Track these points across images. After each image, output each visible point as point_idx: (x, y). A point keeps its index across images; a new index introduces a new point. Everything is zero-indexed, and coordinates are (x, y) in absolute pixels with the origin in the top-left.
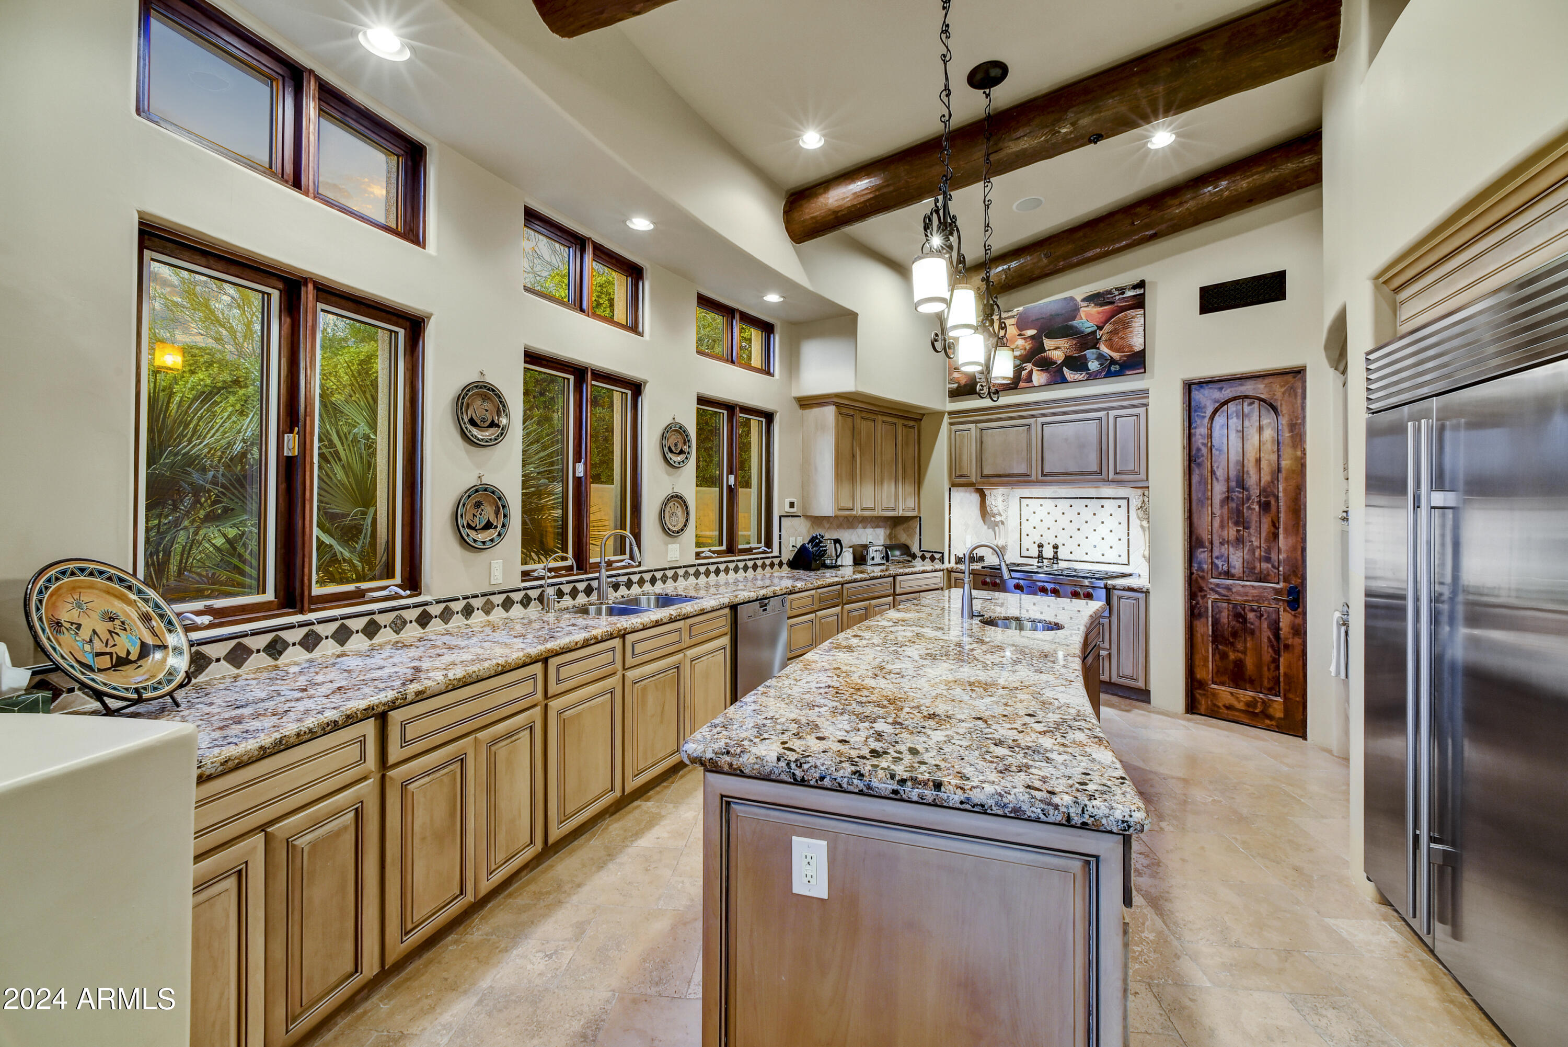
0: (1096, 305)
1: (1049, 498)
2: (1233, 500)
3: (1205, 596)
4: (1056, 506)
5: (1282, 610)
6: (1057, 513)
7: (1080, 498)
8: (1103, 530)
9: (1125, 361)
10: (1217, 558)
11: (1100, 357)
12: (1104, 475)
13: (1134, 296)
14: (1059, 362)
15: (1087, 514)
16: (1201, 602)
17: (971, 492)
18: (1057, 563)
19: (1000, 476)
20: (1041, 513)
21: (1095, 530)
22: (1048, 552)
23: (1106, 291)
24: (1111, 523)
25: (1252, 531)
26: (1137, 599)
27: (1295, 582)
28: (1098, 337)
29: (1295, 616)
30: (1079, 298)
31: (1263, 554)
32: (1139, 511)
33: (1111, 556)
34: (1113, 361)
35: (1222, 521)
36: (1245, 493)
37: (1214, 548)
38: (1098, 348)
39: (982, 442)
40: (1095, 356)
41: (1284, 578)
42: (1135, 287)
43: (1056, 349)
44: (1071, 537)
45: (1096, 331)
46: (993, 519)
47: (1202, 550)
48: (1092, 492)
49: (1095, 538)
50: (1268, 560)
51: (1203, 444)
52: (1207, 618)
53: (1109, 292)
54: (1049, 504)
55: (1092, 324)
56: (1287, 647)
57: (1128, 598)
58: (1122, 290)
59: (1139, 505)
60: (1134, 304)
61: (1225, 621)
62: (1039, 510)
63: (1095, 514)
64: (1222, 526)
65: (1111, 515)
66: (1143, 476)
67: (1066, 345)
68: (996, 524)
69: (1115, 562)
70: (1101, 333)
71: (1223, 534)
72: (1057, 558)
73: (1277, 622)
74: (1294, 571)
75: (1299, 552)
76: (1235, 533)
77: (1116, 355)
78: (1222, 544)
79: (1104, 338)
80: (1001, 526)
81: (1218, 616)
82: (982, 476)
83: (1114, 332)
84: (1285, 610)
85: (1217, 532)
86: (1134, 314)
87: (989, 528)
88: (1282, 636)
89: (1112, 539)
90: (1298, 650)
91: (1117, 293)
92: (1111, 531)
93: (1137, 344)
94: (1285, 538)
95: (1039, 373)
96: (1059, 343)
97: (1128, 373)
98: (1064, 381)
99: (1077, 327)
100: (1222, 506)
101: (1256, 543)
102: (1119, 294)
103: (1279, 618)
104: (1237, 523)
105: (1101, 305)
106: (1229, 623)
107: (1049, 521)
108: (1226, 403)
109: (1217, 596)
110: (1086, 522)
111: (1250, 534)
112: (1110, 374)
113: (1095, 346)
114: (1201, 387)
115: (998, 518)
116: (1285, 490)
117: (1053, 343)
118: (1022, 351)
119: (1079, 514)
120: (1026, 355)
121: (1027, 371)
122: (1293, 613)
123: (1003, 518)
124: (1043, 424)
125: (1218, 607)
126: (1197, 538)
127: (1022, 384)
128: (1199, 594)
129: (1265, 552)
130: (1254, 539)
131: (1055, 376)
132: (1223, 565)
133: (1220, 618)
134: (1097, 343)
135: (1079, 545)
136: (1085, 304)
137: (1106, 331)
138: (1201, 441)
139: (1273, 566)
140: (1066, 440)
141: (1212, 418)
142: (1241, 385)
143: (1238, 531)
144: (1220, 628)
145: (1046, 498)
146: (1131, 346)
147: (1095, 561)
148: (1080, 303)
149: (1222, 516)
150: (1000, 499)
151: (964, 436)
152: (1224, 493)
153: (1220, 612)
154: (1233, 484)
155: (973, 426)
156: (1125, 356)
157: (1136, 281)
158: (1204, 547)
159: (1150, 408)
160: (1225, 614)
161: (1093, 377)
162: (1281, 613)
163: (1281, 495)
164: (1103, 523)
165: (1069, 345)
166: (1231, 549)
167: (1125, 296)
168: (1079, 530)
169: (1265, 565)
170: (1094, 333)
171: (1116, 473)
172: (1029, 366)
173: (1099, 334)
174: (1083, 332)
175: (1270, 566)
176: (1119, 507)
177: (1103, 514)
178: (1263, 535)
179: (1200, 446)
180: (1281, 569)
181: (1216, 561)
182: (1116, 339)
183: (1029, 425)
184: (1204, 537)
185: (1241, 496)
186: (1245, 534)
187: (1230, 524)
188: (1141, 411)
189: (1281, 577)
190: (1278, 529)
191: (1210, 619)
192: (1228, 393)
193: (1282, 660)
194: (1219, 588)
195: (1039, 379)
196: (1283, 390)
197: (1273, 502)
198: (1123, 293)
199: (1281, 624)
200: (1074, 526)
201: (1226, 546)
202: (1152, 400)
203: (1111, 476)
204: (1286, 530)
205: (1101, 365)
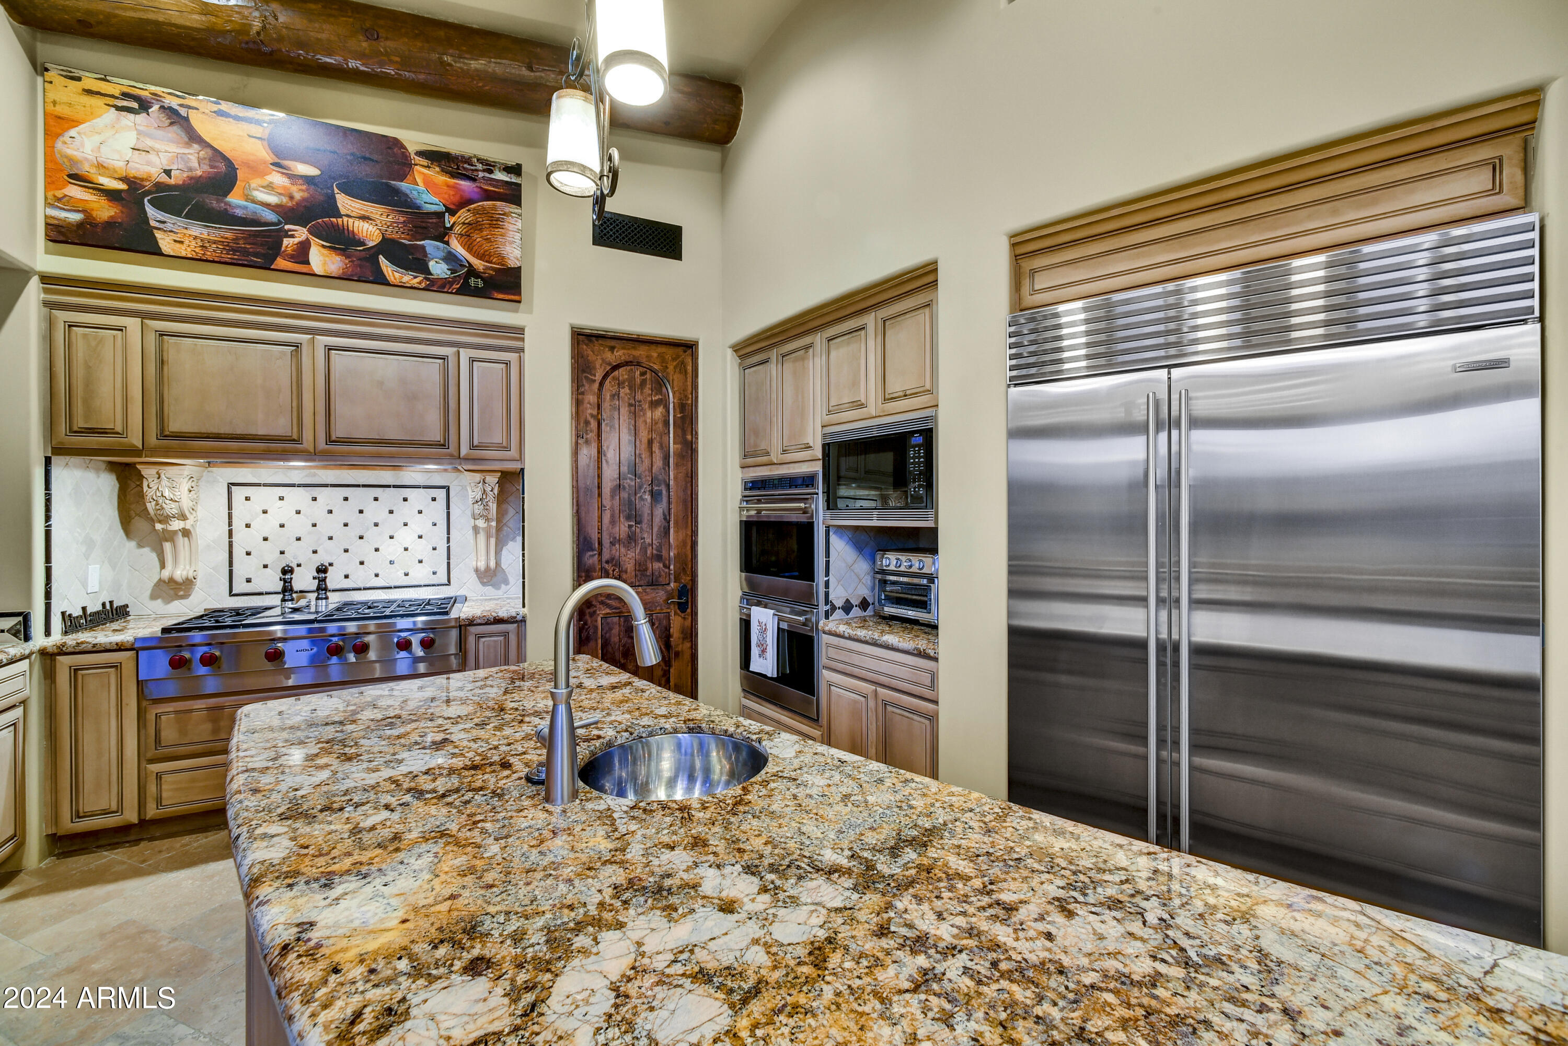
0: (443, 170)
1: (299, 486)
2: (624, 488)
3: (595, 612)
4: (315, 499)
5: (672, 614)
6: (317, 511)
7: (364, 486)
8: (406, 537)
9: (491, 277)
10: (607, 562)
11: (450, 258)
12: (452, 449)
13: (507, 182)
14: (371, 244)
15: (376, 512)
16: (589, 622)
17: (97, 470)
18: (327, 598)
19: (218, 437)
20: (281, 511)
21: (391, 537)
22: (304, 580)
23: (463, 157)
24: (419, 524)
25: (644, 526)
26: (506, 635)
27: (685, 579)
28: (448, 225)
29: (684, 618)
30: (412, 149)
31: (655, 552)
32: (476, 506)
33: (420, 574)
34: (472, 272)
35: (612, 516)
36: (638, 480)
37: (604, 550)
38: (447, 243)
39: (162, 362)
40: (442, 254)
41: (675, 578)
42: (508, 169)
43: (364, 218)
44: (346, 551)
45: (443, 214)
46: (159, 526)
47: (591, 553)
48: (386, 476)
49: (391, 550)
50: (659, 558)
51: (592, 416)
52: (596, 640)
53: (468, 160)
54: (298, 497)
55: (436, 200)
56: (677, 654)
57: (491, 635)
58: (489, 166)
59: (478, 497)
60: (506, 194)
61: (616, 639)
62: (275, 507)
63: (391, 512)
64: (613, 522)
65: (420, 512)
66: (514, 453)
67: (384, 218)
68: (169, 536)
69: (427, 583)
70: (453, 220)
71: (614, 531)
72: (326, 589)
73: (667, 629)
74: (684, 569)
75: (689, 547)
76: (627, 529)
77: (478, 264)
78: (612, 544)
79: (457, 229)
80: (181, 540)
81: (608, 635)
82: (163, 435)
83: (474, 226)
84: (676, 614)
85: (608, 529)
86: (507, 210)
87: (140, 546)
88: (672, 644)
89: (421, 549)
90: (687, 656)
91: (480, 166)
92: (420, 537)
93: (511, 256)
94: (676, 532)
95: (325, 251)
96: (371, 209)
97: (496, 295)
98: (380, 280)
99: (406, 195)
100: (612, 498)
101: (648, 541)
102: (484, 171)
103: (670, 624)
104: (628, 518)
105: (453, 175)
106: (620, 641)
107: (299, 526)
108: (615, 368)
109: (608, 611)
110: (376, 525)
111: (641, 529)
112: (466, 290)
113: (442, 236)
114: (591, 341)
115: (176, 525)
116: (676, 478)
117: (358, 206)
118: (285, 200)
119: (361, 512)
120: (292, 209)
121: (296, 240)
122: (683, 615)
123: (188, 525)
124: (329, 349)
125: (608, 624)
126: (585, 539)
127: (281, 263)
128: (587, 611)
129: (657, 550)
130: (645, 536)
131: (361, 266)
132: (614, 570)
133: (610, 637)
134: (446, 234)
135: (362, 563)
136: (425, 162)
137: (461, 220)
138: (589, 411)
139: (665, 566)
140: (381, 384)
141: (601, 384)
142: (634, 348)
143: (630, 526)
144: (610, 650)
145: (293, 485)
146: (502, 258)
147: (392, 585)
148: (413, 156)
149: (612, 509)
150: (185, 486)
151: (101, 341)
152: (615, 480)
153: (611, 629)
154: (624, 469)
155: (133, 323)
156: (492, 269)
157: (512, 162)
158: (593, 550)
159: (527, 356)
160: (616, 631)
161: (436, 286)
162: (672, 617)
163: (672, 483)
164: (406, 525)
165: (390, 219)
166: (623, 550)
167: (492, 176)
168: (361, 538)
169: (658, 565)
170: (440, 215)
171: (473, 447)
172: (301, 233)
173: (449, 221)
174: (419, 208)
175: (661, 565)
176: (434, 499)
177: (406, 512)
178: (655, 529)
179: (589, 418)
180: (672, 567)
181: (606, 566)
182: (477, 237)
183: (297, 346)
184: (593, 537)
185: (633, 483)
186: (638, 530)
187: (622, 519)
188: (512, 357)
189: (672, 577)
190: (669, 522)
191: (600, 641)
192: (620, 355)
193: (672, 670)
194: (610, 599)
195: (325, 263)
196: (675, 363)
197: (664, 492)
198: (491, 172)
199: (671, 630)
200: (352, 532)
201: (617, 546)
202: (529, 342)
203: (464, 450)
204: (676, 523)
205: (453, 271)
